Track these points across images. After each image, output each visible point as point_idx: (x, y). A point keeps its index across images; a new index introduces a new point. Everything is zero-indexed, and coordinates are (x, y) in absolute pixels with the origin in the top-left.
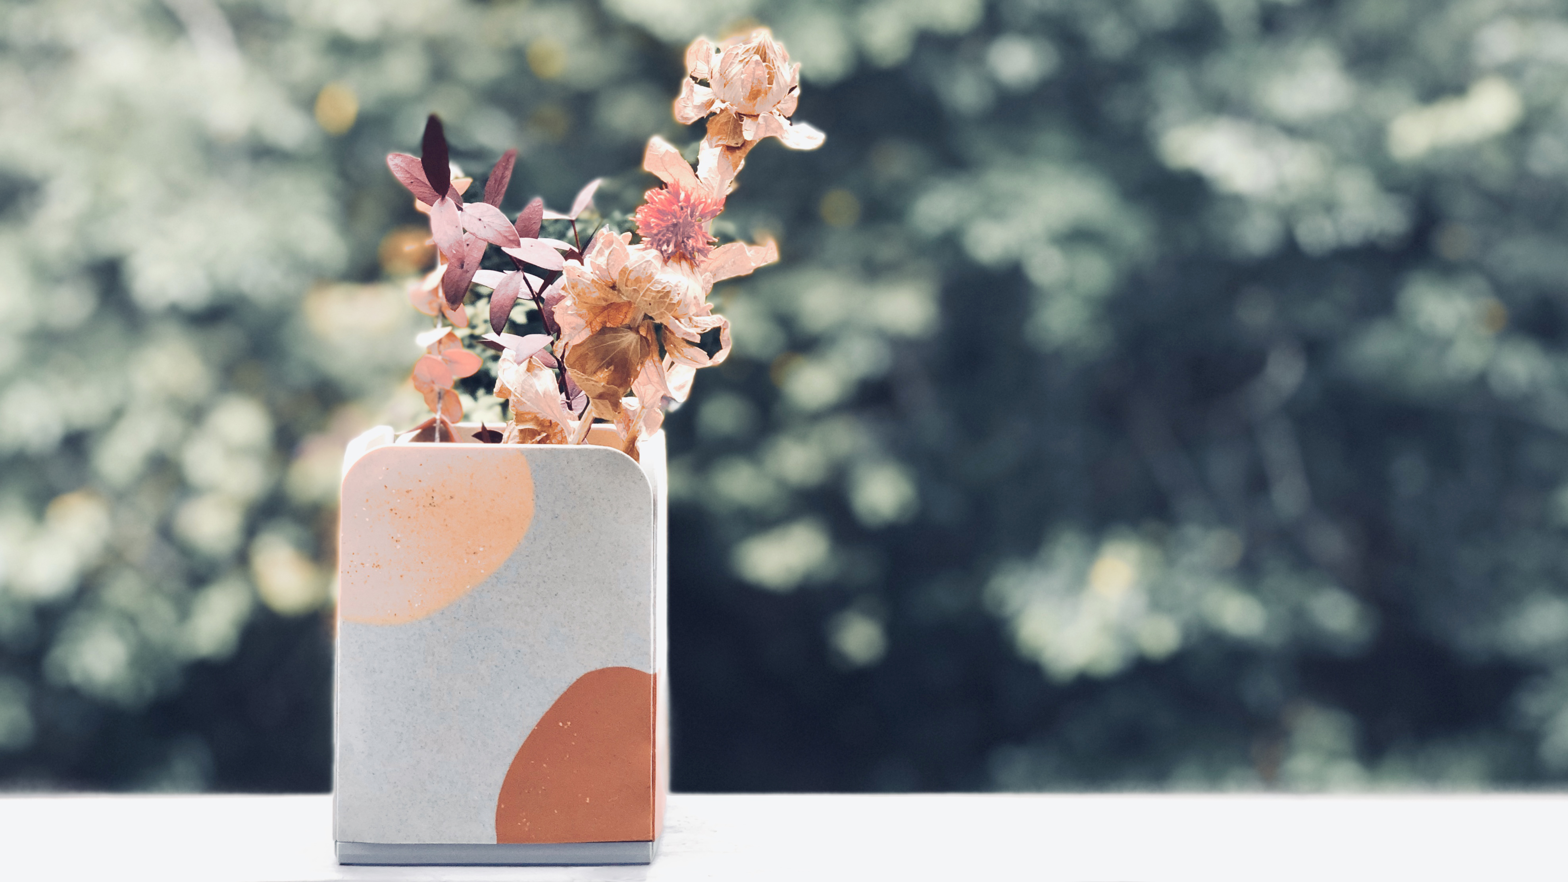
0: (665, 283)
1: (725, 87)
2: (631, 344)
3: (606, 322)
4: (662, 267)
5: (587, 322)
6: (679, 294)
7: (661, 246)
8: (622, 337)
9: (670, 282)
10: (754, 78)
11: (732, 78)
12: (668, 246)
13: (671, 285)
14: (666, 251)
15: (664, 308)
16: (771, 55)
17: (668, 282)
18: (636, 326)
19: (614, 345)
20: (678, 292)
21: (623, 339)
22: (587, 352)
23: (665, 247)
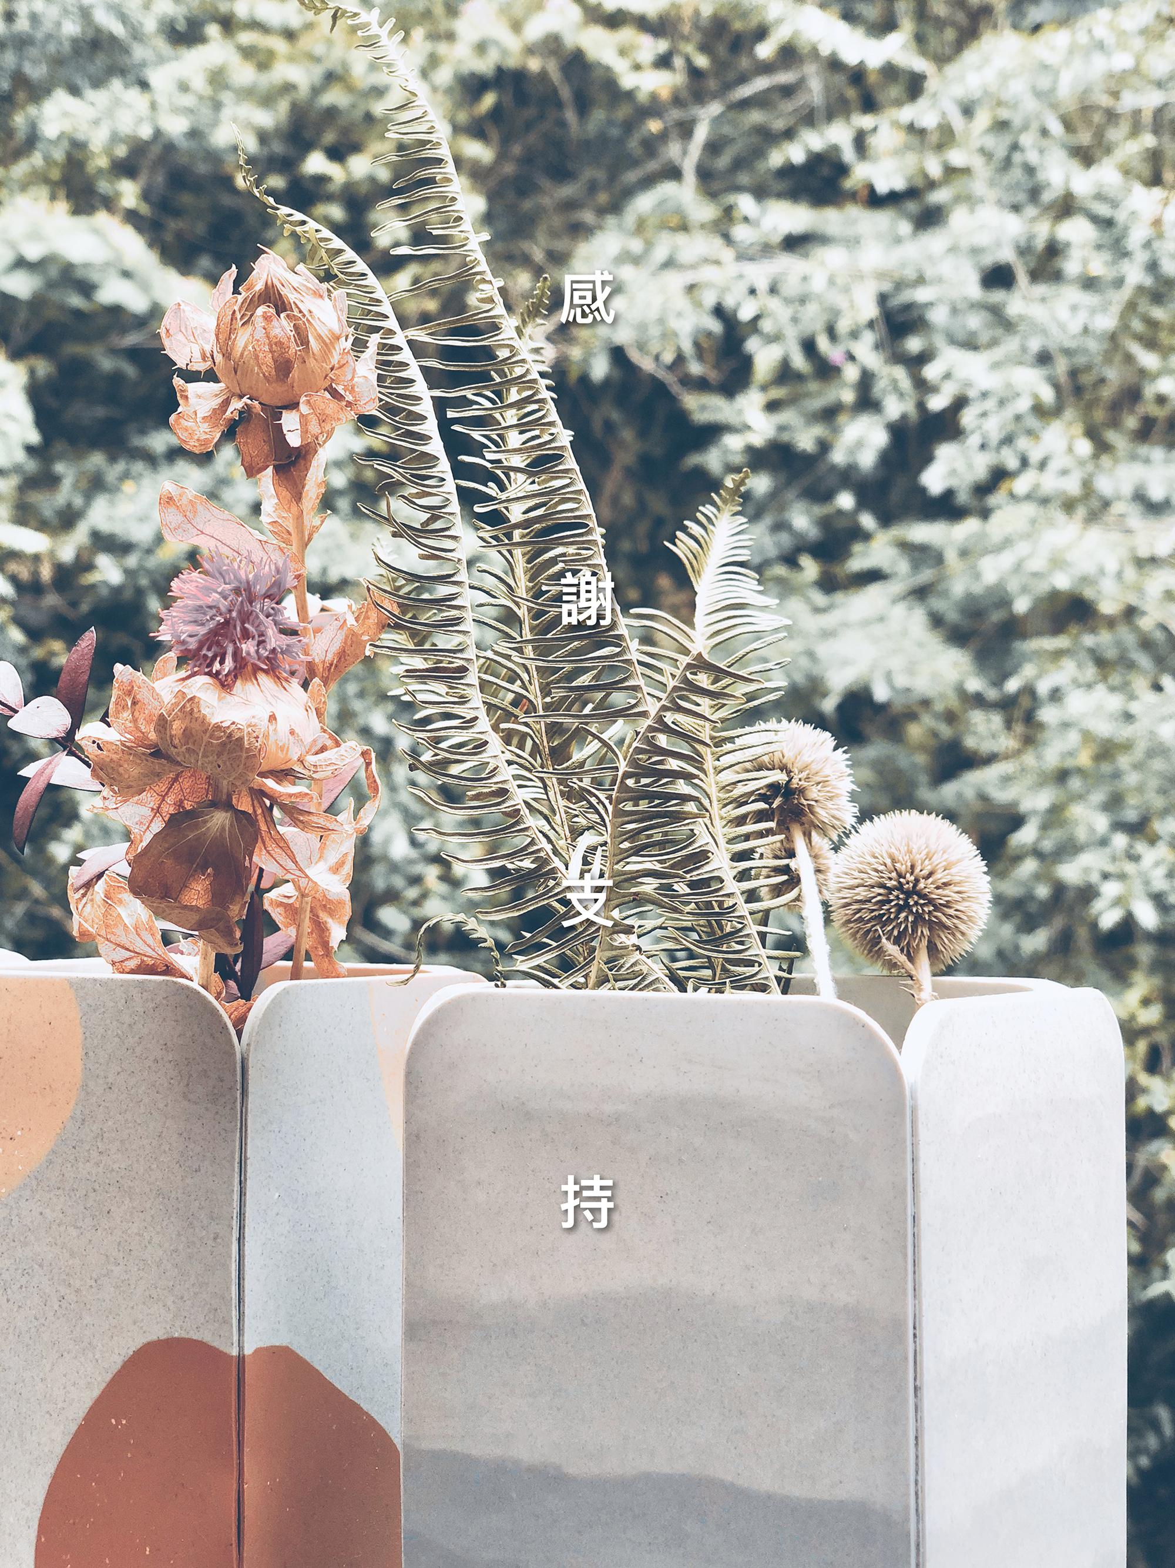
0: (229, 727)
1: (236, 373)
2: (223, 829)
3: (181, 801)
4: (220, 699)
5: (153, 809)
6: (257, 737)
7: (210, 665)
8: (205, 822)
9: (237, 721)
10: (270, 345)
11: (242, 355)
12: (222, 662)
13: (239, 726)
14: (218, 673)
15: (242, 766)
16: (291, 297)
17: (233, 723)
18: (224, 797)
19: (197, 838)
20: (255, 735)
21: (209, 825)
22: (161, 860)
23: (217, 666)
